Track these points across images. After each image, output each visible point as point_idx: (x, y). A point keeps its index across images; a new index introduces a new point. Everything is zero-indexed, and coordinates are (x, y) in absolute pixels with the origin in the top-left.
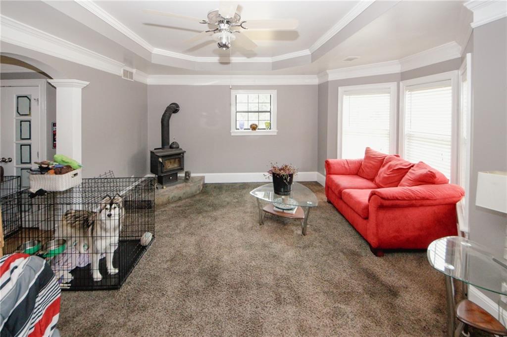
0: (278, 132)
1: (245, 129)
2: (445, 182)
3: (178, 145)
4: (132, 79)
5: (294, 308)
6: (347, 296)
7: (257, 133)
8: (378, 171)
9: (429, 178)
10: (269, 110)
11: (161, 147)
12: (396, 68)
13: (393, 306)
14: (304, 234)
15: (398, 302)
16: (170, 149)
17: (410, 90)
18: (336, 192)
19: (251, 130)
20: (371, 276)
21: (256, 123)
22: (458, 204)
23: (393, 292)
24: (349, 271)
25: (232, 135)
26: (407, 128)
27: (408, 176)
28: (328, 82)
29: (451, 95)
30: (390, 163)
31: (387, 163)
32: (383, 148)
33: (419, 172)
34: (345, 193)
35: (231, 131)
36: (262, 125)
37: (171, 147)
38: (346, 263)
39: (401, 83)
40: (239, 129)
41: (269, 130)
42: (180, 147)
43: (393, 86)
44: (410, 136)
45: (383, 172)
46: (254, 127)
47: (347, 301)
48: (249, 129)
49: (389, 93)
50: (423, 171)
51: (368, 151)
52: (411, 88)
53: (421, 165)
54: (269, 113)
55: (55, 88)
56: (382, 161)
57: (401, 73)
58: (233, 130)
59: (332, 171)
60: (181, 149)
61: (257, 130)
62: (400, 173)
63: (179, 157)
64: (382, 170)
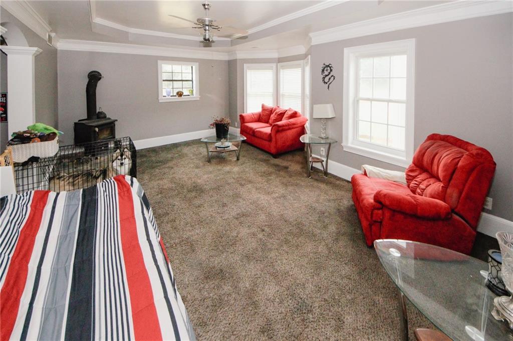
0: (200, 98)
1: (171, 96)
2: (300, 116)
3: (105, 114)
4: (51, 43)
5: (250, 185)
6: (270, 174)
7: (183, 99)
8: (270, 117)
9: (294, 115)
10: (191, 79)
11: (86, 118)
12: (275, 55)
13: (288, 171)
14: (238, 159)
15: (289, 169)
16: (97, 120)
17: (283, 69)
18: (251, 132)
19: (177, 97)
20: (277, 166)
21: (181, 90)
22: (305, 126)
23: (286, 168)
24: (267, 167)
25: (160, 101)
26: (281, 91)
27: (285, 116)
28: (236, 59)
29: (301, 72)
30: (276, 111)
31: (274, 111)
32: (270, 104)
33: (290, 113)
34: (257, 131)
35: (159, 98)
36: (186, 92)
37: (98, 118)
38: (264, 164)
39: (278, 64)
40: (165, 96)
41: (192, 96)
42: (107, 117)
43: (274, 65)
44: (283, 95)
45: (273, 117)
46: (180, 94)
47: (270, 176)
48: (176, 96)
49: (272, 69)
50: (292, 112)
51: (263, 106)
52: (283, 68)
53: (290, 110)
54: (191, 82)
55: (7, 55)
56: (271, 111)
57: (279, 58)
58: (160, 97)
59: (246, 121)
60: (109, 119)
61: (183, 97)
62: (281, 115)
63: (110, 126)
64: (272, 116)
